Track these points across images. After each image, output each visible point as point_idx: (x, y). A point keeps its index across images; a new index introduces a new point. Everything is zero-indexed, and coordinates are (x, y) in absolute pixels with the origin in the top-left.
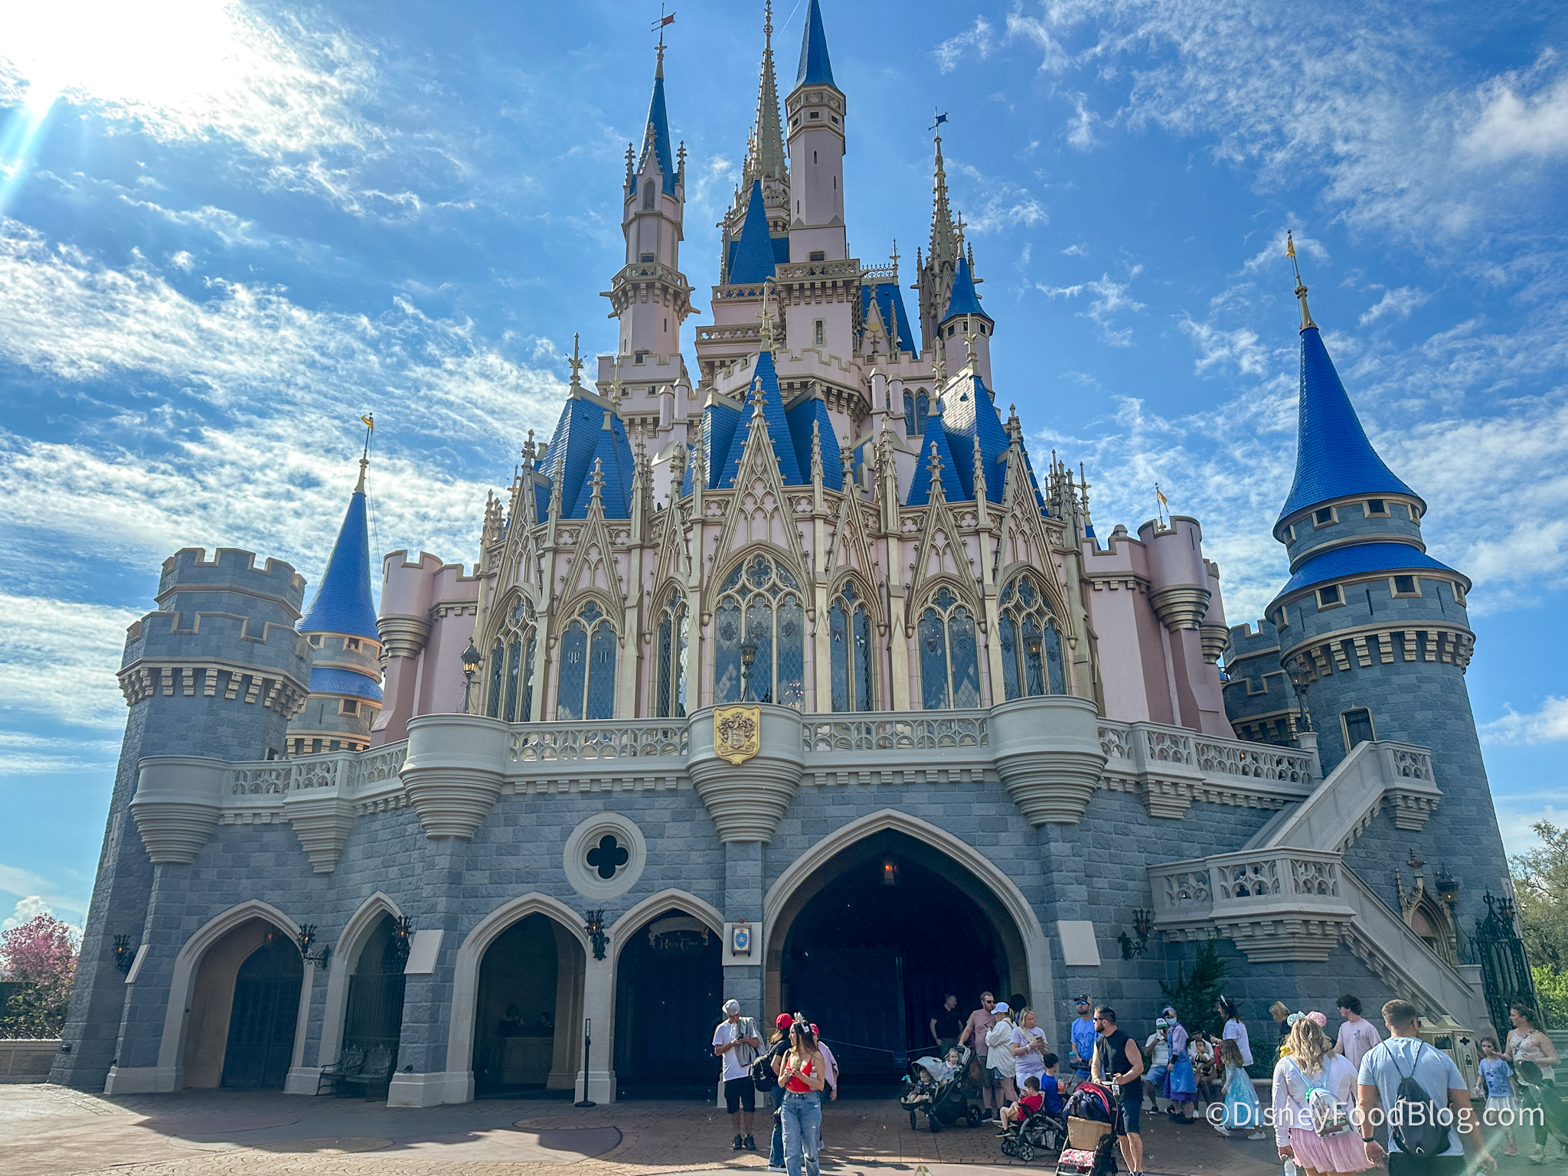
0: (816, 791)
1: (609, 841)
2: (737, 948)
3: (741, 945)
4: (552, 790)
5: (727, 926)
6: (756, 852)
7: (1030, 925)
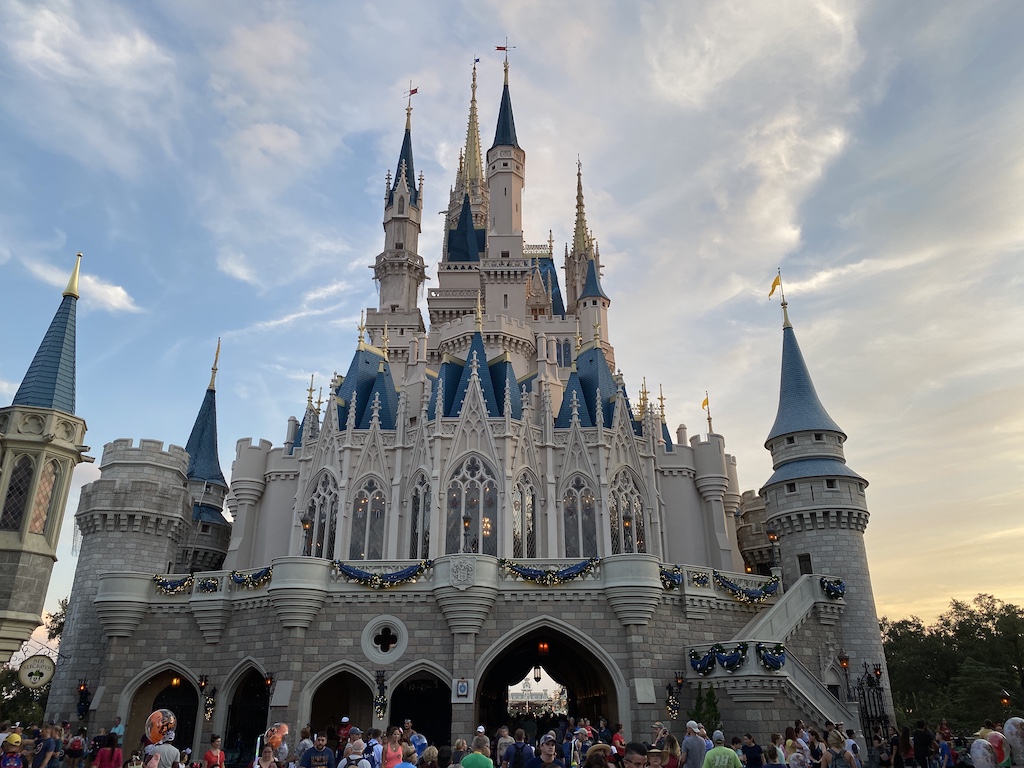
0: (504, 604)
1: (386, 631)
2: (460, 693)
3: (462, 691)
4: (355, 600)
5: (455, 681)
6: (471, 639)
7: (620, 680)
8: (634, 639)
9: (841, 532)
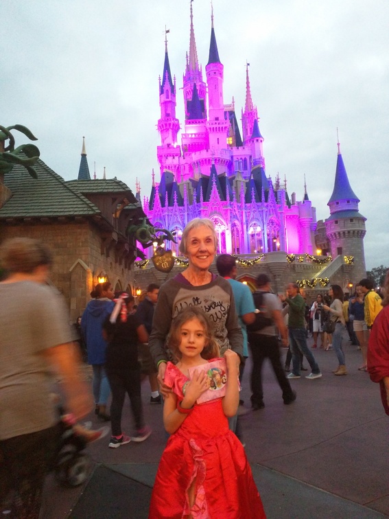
8: (278, 279)
9: (354, 238)
